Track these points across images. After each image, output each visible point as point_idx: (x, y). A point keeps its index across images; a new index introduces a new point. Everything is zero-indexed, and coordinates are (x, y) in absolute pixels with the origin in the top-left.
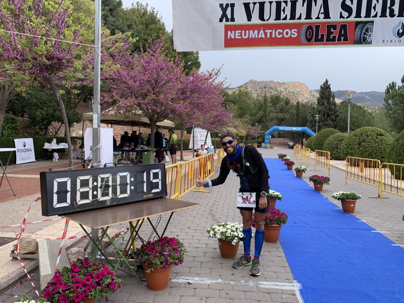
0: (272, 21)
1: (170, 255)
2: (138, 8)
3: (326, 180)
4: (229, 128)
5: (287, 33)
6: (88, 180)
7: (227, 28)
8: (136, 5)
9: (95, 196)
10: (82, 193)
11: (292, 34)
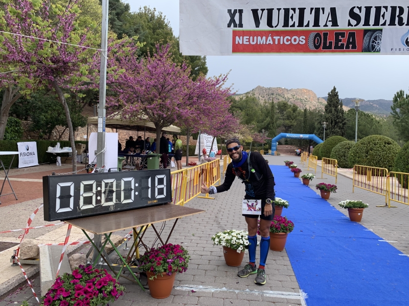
0: (280, 28)
1: (174, 263)
2: (145, 12)
3: (333, 188)
4: (236, 134)
5: (295, 40)
6: (92, 185)
7: (235, 34)
8: (144, 9)
9: (98, 202)
10: (85, 198)
11: (300, 41)
